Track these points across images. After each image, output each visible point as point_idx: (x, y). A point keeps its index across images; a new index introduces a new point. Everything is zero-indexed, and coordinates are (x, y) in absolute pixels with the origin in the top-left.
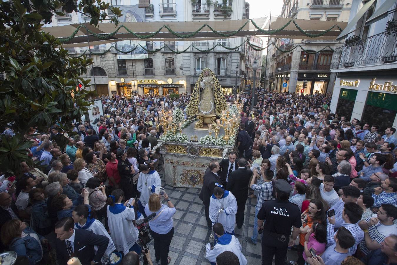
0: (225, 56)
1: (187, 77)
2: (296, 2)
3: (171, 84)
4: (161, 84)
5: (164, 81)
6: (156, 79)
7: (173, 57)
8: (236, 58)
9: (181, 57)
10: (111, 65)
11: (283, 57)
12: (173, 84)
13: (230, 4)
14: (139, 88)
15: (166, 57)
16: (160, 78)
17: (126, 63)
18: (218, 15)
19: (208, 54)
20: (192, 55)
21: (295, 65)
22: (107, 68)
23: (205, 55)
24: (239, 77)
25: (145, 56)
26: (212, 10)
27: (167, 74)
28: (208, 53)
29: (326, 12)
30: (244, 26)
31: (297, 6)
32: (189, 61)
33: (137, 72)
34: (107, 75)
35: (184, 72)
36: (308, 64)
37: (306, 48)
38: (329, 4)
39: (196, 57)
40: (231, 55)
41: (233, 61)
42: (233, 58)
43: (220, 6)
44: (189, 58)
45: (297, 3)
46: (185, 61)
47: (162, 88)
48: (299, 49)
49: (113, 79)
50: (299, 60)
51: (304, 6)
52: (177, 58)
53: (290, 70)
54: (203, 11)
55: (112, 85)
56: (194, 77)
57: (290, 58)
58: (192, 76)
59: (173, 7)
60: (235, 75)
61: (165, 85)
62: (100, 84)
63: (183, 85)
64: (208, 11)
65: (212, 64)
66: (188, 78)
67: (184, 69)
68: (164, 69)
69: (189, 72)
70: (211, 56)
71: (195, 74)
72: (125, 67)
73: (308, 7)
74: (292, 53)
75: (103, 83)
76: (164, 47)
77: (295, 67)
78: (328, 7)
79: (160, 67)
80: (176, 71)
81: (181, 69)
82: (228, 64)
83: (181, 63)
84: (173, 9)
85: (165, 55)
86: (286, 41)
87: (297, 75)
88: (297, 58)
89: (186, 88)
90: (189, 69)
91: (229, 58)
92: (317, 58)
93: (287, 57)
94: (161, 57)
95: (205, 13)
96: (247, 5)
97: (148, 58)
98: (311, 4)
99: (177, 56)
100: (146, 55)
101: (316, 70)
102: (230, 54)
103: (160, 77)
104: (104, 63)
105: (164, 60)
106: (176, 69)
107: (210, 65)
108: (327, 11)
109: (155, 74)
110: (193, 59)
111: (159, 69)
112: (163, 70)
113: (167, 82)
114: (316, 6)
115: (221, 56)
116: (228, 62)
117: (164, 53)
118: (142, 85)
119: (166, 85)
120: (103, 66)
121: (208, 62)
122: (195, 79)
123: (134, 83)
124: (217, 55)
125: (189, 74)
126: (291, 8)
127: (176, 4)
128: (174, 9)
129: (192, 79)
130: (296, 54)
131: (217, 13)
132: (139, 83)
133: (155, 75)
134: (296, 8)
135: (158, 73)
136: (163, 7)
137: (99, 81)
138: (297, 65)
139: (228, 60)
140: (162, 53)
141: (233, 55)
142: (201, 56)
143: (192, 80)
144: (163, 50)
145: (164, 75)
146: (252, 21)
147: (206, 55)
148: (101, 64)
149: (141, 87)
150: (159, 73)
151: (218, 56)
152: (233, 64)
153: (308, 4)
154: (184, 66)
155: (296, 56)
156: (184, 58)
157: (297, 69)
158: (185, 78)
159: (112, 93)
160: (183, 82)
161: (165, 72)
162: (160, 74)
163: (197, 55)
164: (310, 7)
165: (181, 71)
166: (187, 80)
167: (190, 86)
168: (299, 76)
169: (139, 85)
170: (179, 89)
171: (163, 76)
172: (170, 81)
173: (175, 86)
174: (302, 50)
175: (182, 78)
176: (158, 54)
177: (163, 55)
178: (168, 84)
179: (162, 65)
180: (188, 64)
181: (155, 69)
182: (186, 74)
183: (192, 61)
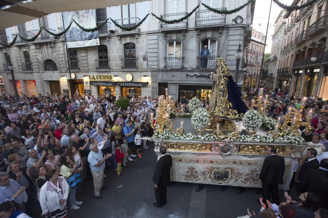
0: (216, 35)
1: (153, 71)
3: (131, 82)
4: (117, 81)
5: (122, 78)
6: (112, 74)
7: (134, 42)
8: (237, 37)
9: (145, 41)
10: (62, 56)
12: (134, 81)
14: (92, 86)
15: (124, 42)
16: (117, 74)
17: (77, 53)
19: (187, 34)
20: (161, 36)
22: (58, 61)
23: (181, 35)
24: (241, 71)
25: (95, 42)
27: (125, 68)
32: (156, 46)
33: (89, 65)
34: (59, 69)
35: (150, 63)
39: (168, 39)
40: (228, 33)
41: (231, 43)
42: (231, 38)
44: (156, 42)
46: (150, 46)
47: (120, 87)
49: (64, 74)
52: (140, 43)
55: (64, 81)
56: (163, 71)
58: (160, 70)
60: (234, 68)
61: (122, 82)
62: (52, 80)
63: (147, 83)
65: (192, 51)
66: (155, 73)
67: (149, 59)
69: (156, 63)
70: (192, 37)
71: (165, 67)
72: (76, 59)
75: (54, 79)
79: (117, 58)
80: (139, 62)
81: (145, 59)
82: (220, 49)
83: (145, 50)
85: (123, 39)
89: (151, 89)
90: (156, 59)
91: (223, 38)
94: (118, 42)
97: (99, 44)
99: (139, 40)
100: (97, 41)
102: (225, 32)
103: (117, 72)
104: (55, 54)
105: (122, 47)
106: (137, 59)
107: (190, 52)
109: (111, 67)
110: (163, 43)
111: (116, 60)
112: (120, 62)
113: (125, 78)
115: (209, 35)
116: (221, 45)
117: (122, 36)
118: (95, 82)
119: (124, 82)
120: (54, 58)
121: (187, 47)
122: (165, 75)
123: (86, 79)
124: (202, 33)
125: (156, 67)
129: (161, 73)
132: (92, 80)
133: (110, 69)
135: (114, 67)
137: (51, 77)
139: (222, 42)
140: (118, 36)
141: (231, 32)
142: (174, 37)
143: (161, 76)
144: (119, 32)
145: (122, 68)
147: (184, 36)
148: (52, 56)
149: (94, 86)
150: (116, 66)
151: (203, 36)
152: (230, 48)
154: (149, 55)
156: (149, 42)
158: (149, 73)
159: (64, 92)
160: (147, 79)
161: (123, 65)
162: (117, 68)
163: (169, 35)
165: (145, 62)
166: (152, 76)
167: (157, 85)
169: (91, 83)
170: (143, 89)
171: (120, 70)
172: (129, 77)
173: (136, 85)
175: (146, 72)
176: (113, 38)
177: (119, 40)
178: (126, 81)
179: (119, 54)
180: (155, 50)
181: (111, 60)
182: (152, 67)
183: (161, 47)
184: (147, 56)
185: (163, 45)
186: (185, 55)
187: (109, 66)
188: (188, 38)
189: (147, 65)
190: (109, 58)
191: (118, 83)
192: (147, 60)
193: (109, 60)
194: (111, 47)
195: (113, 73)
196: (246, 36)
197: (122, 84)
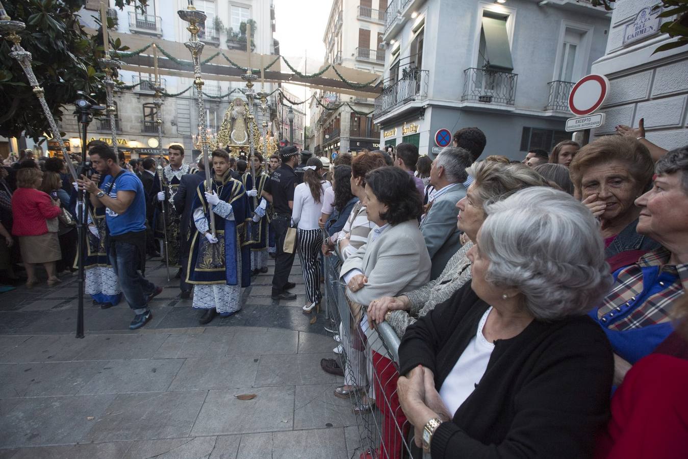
1: (185, 137)
2: (339, 50)
3: (157, 149)
4: (135, 147)
5: (143, 143)
6: (126, 138)
9: (173, 105)
11: (331, 121)
13: (252, 35)
15: (143, 102)
18: (233, 48)
19: (221, 105)
20: (193, 103)
21: (345, 130)
23: (215, 104)
26: (223, 39)
27: (146, 131)
28: (220, 102)
29: (374, 68)
30: (274, 62)
31: (341, 54)
32: (187, 112)
35: (180, 129)
36: (361, 130)
37: (356, 109)
38: (376, 58)
40: (257, 109)
43: (236, 35)
44: (187, 107)
45: (341, 51)
46: (179, 111)
47: (138, 155)
48: (348, 109)
50: (349, 123)
51: (349, 56)
52: (166, 105)
53: (339, 136)
54: (210, 38)
57: (338, 121)
59: (155, 22)
61: (143, 149)
64: (218, 39)
66: (188, 140)
67: (179, 124)
68: (141, 121)
69: (188, 129)
70: (226, 108)
73: (354, 58)
74: (340, 114)
76: (140, 84)
77: (345, 132)
78: (375, 61)
79: (133, 117)
80: (165, 127)
81: (173, 123)
83: (174, 114)
84: (155, 25)
85: (142, 97)
86: (331, 96)
87: (348, 143)
88: (347, 120)
90: (188, 125)
92: (370, 122)
93: (334, 120)
94: (134, 100)
95: (213, 42)
96: (276, 43)
98: (356, 55)
99: (165, 102)
101: (370, 137)
103: (133, 136)
105: (141, 106)
106: (163, 122)
108: (375, 66)
109: (123, 129)
110: (195, 109)
111: (132, 121)
112: (139, 124)
113: (147, 144)
114: (362, 59)
117: (141, 95)
119: (147, 149)
121: (221, 117)
125: (189, 133)
126: (335, 57)
127: (160, 17)
128: (158, 26)
130: (345, 115)
131: (232, 45)
133: (122, 131)
134: (341, 58)
135: (129, 129)
136: (137, 19)
138: (348, 129)
140: (135, 94)
142: (208, 105)
144: (138, 89)
145: (142, 131)
146: (283, 57)
147: (218, 106)
150: (131, 128)
153: (353, 55)
154: (179, 120)
155: (345, 118)
156: (179, 106)
157: (348, 135)
158: (181, 140)
161: (143, 128)
162: (133, 131)
164: (356, 58)
165: (174, 128)
166: (185, 143)
168: (351, 145)
171: (139, 133)
172: (153, 143)
174: (352, 111)
175: (177, 139)
176: (126, 94)
177: (138, 98)
178: (149, 147)
179: (136, 114)
180: (186, 116)
181: (122, 120)
182: (184, 133)
183: (194, 113)
184: (176, 121)
185: (195, 112)
186: (219, 124)
187: (120, 128)
188: (222, 108)
189: (177, 130)
190: (119, 117)
191: (136, 150)
192: (177, 126)
193: (121, 120)
194: (124, 104)
195: (127, 136)
196: (271, 112)
197: (143, 151)
